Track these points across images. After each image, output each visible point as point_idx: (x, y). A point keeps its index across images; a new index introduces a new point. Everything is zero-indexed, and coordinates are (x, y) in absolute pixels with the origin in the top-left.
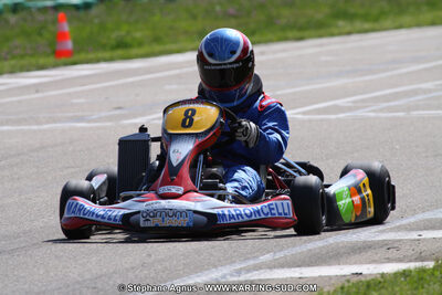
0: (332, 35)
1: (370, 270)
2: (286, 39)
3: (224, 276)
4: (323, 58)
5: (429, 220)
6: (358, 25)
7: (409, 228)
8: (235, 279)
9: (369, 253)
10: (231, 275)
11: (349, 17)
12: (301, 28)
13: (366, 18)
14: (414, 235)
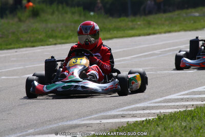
0: (48, 45)
2: (27, 47)
5: (104, 116)
6: (59, 41)
7: (96, 119)
11: (55, 37)
12: (32, 42)
13: (62, 38)
14: (98, 121)
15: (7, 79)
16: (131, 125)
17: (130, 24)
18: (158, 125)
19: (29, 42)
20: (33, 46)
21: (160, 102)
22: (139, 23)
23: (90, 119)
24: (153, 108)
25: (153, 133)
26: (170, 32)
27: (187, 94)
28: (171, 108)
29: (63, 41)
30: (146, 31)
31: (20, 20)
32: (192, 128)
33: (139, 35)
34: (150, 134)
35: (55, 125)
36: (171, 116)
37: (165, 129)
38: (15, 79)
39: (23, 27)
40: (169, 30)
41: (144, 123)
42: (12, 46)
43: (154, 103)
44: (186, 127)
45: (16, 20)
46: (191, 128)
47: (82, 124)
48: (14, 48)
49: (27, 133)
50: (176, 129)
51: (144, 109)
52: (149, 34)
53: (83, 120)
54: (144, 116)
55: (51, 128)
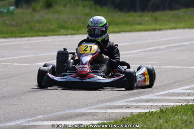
0: (59, 35)
1: (86, 123)
2: (39, 36)
3: (22, 123)
4: (57, 43)
5: (109, 106)
6: (70, 32)
7: (101, 108)
8: (27, 124)
9: (85, 117)
10: (25, 123)
11: (67, 28)
12: (45, 32)
13: (73, 29)
14: (104, 111)
15: (20, 66)
16: (134, 116)
17: (138, 19)
18: (160, 118)
19: (41, 31)
20: (45, 36)
21: (163, 95)
22: (146, 19)
23: (96, 108)
24: (155, 101)
25: (155, 125)
26: (175, 28)
27: (189, 89)
28: (173, 102)
29: (73, 32)
30: (152, 27)
31: (34, 10)
32: (193, 122)
33: (146, 30)
34: (152, 126)
35: (63, 113)
36: (173, 110)
37: (166, 121)
38: (27, 66)
39: (37, 16)
40: (175, 26)
41: (147, 115)
42: (25, 35)
43: (157, 96)
44: (186, 120)
45: (30, 10)
46: (191, 122)
47: (88, 113)
48: (27, 36)
49: (36, 118)
50: (177, 122)
51: (147, 101)
52: (155, 30)
53: (90, 109)
54: (147, 108)
55: (59, 115)
